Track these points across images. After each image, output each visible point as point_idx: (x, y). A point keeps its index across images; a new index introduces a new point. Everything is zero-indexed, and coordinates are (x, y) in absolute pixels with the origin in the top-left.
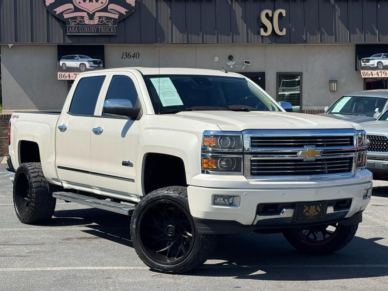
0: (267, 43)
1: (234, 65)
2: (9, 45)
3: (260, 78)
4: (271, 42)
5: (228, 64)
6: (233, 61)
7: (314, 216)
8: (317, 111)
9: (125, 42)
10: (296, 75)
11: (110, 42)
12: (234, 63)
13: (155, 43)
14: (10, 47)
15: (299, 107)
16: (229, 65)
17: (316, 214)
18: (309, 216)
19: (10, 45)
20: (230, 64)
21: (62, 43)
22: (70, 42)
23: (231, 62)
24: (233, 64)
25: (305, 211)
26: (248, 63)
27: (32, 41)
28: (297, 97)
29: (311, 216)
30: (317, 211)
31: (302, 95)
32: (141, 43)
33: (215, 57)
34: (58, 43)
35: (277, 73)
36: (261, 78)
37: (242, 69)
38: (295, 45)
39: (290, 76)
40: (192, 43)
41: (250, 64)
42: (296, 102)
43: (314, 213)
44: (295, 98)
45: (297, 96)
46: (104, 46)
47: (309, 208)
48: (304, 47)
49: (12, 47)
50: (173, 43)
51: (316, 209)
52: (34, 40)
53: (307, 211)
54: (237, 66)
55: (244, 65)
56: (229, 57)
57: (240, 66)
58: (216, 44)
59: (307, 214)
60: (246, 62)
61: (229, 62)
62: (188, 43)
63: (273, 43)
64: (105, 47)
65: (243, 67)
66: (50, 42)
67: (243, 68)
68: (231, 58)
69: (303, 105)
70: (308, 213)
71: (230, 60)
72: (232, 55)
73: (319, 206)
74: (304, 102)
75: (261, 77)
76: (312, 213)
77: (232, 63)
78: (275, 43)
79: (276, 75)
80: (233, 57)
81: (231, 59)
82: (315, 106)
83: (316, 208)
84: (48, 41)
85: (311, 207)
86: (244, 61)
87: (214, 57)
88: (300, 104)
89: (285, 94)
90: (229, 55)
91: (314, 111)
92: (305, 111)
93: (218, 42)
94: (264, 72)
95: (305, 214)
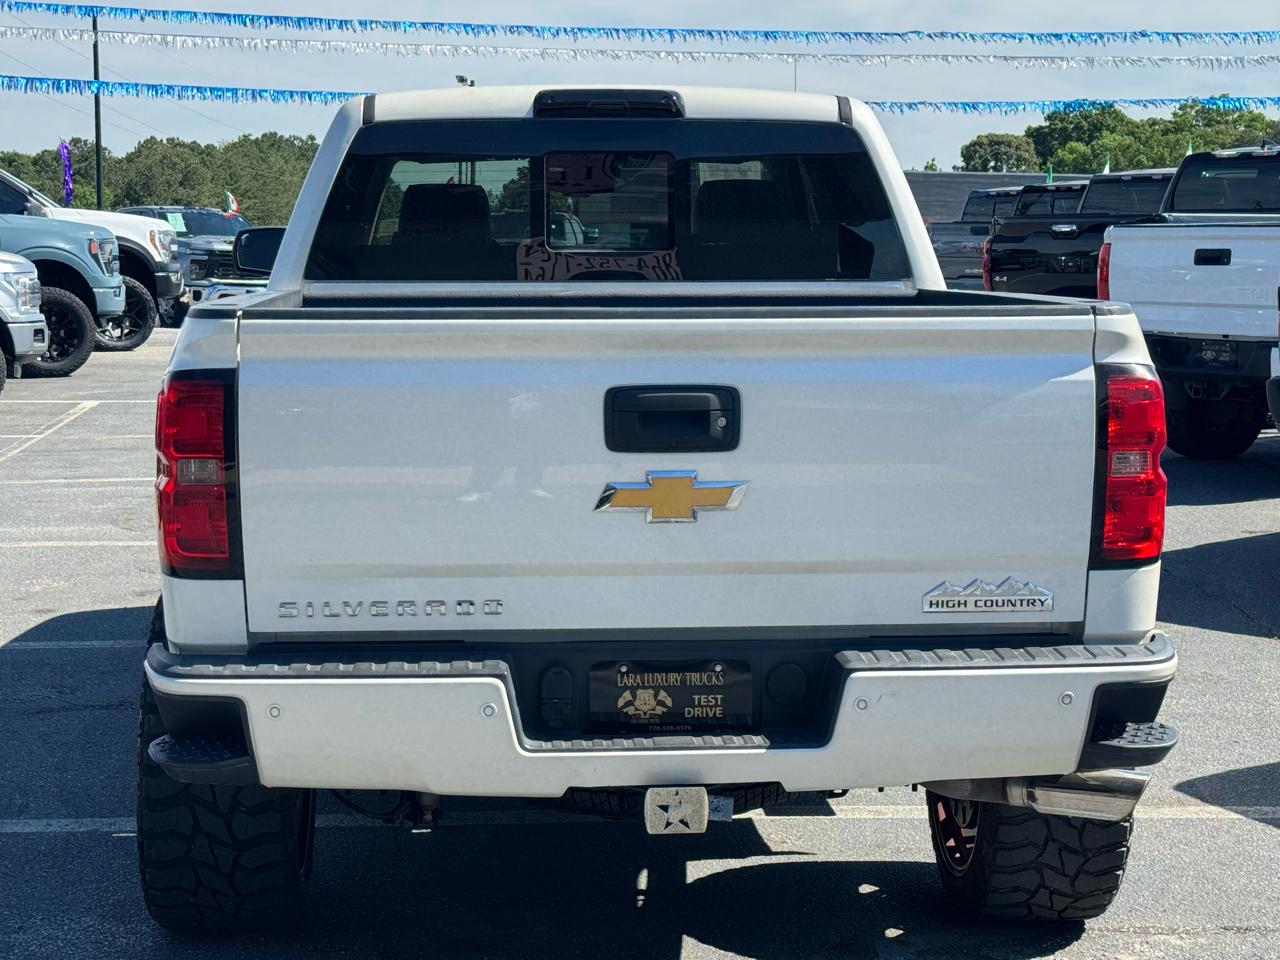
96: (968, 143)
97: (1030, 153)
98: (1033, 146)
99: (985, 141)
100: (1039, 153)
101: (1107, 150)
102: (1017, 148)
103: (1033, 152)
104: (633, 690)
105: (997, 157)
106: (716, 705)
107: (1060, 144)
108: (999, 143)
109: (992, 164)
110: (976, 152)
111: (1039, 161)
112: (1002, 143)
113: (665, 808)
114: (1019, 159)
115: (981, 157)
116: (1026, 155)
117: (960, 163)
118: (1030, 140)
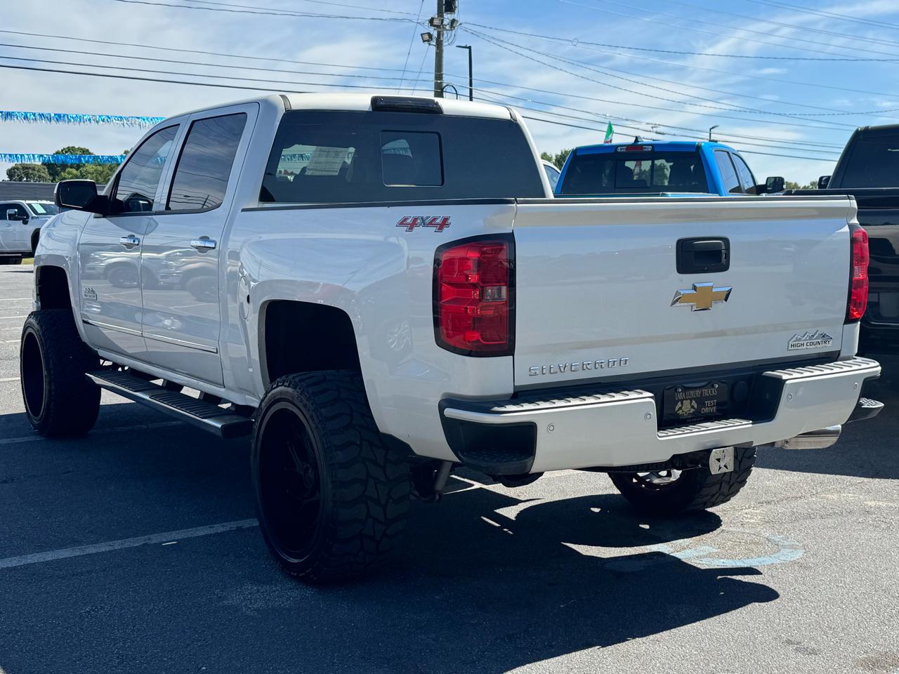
96: (10, 168)
97: (45, 173)
98: (47, 170)
99: (20, 167)
100: (50, 174)
101: (89, 173)
102: (38, 171)
103: (47, 173)
104: (682, 401)
105: (27, 175)
106: (714, 406)
107: (62, 169)
108: (27, 168)
109: (25, 179)
110: (15, 172)
111: (51, 178)
112: (30, 168)
113: (719, 460)
114: (40, 177)
115: (18, 175)
116: (43, 175)
117: (7, 179)
118: (45, 167)
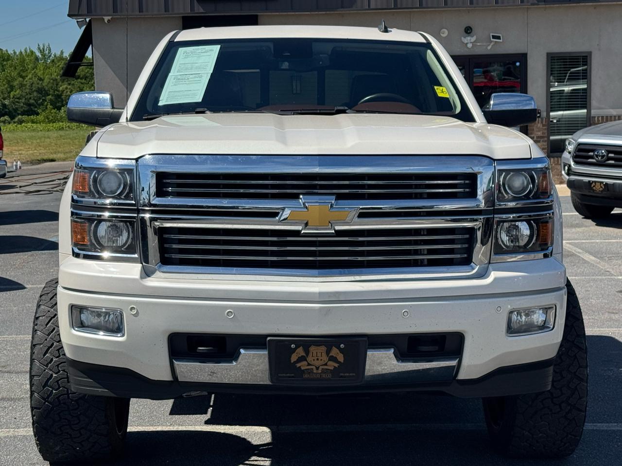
0: (529, 4)
1: (475, 42)
2: (104, 17)
3: (518, 64)
4: (536, 2)
5: (464, 41)
6: (473, 37)
7: (325, 371)
8: (616, 116)
9: (293, 9)
10: (581, 56)
11: (267, 10)
12: (473, 39)
13: (342, 9)
14: (106, 21)
15: (585, 111)
16: (466, 42)
17: (332, 368)
18: (310, 371)
19: (106, 19)
20: (467, 40)
21: (188, 13)
22: (202, 10)
23: (469, 38)
24: (472, 41)
25: (294, 358)
26: (499, 38)
27: (141, 10)
28: (581, 94)
29: (315, 371)
30: (333, 359)
31: (590, 91)
32: (318, 9)
33: (442, 30)
34: (182, 13)
35: (548, 54)
36: (520, 64)
37: (487, 48)
38: (578, 4)
39: (570, 59)
40: (403, 7)
41: (501, 41)
42: (579, 103)
43: (326, 364)
44: (578, 96)
45: (583, 93)
46: (257, 16)
47: (307, 352)
48: (595, 8)
49: (109, 21)
50: (371, 7)
51: (330, 355)
52: (144, 10)
53: (301, 359)
54: (479, 44)
55: (491, 43)
56: (465, 29)
57: (485, 44)
58: (444, 8)
59: (303, 365)
60: (494, 37)
61: (465, 37)
62: (396, 7)
63: (540, 3)
64: (259, 18)
65: (489, 45)
66: (169, 11)
67: (489, 48)
68: (468, 31)
69: (592, 108)
70: (305, 363)
71: (467, 35)
72: (471, 26)
73: (339, 348)
74: (594, 103)
75: (519, 62)
76: (317, 363)
77: (470, 40)
78: (543, 3)
79: (546, 57)
80: (473, 29)
81: (470, 33)
82: (613, 108)
83: (328, 352)
84: (167, 10)
85: (312, 349)
86: (491, 34)
87: (440, 30)
88: (588, 106)
89: (564, 90)
90: (465, 26)
91: (611, 117)
92: (595, 117)
93: (447, 5)
94: (526, 52)
95: (298, 365)
